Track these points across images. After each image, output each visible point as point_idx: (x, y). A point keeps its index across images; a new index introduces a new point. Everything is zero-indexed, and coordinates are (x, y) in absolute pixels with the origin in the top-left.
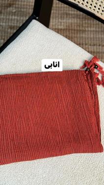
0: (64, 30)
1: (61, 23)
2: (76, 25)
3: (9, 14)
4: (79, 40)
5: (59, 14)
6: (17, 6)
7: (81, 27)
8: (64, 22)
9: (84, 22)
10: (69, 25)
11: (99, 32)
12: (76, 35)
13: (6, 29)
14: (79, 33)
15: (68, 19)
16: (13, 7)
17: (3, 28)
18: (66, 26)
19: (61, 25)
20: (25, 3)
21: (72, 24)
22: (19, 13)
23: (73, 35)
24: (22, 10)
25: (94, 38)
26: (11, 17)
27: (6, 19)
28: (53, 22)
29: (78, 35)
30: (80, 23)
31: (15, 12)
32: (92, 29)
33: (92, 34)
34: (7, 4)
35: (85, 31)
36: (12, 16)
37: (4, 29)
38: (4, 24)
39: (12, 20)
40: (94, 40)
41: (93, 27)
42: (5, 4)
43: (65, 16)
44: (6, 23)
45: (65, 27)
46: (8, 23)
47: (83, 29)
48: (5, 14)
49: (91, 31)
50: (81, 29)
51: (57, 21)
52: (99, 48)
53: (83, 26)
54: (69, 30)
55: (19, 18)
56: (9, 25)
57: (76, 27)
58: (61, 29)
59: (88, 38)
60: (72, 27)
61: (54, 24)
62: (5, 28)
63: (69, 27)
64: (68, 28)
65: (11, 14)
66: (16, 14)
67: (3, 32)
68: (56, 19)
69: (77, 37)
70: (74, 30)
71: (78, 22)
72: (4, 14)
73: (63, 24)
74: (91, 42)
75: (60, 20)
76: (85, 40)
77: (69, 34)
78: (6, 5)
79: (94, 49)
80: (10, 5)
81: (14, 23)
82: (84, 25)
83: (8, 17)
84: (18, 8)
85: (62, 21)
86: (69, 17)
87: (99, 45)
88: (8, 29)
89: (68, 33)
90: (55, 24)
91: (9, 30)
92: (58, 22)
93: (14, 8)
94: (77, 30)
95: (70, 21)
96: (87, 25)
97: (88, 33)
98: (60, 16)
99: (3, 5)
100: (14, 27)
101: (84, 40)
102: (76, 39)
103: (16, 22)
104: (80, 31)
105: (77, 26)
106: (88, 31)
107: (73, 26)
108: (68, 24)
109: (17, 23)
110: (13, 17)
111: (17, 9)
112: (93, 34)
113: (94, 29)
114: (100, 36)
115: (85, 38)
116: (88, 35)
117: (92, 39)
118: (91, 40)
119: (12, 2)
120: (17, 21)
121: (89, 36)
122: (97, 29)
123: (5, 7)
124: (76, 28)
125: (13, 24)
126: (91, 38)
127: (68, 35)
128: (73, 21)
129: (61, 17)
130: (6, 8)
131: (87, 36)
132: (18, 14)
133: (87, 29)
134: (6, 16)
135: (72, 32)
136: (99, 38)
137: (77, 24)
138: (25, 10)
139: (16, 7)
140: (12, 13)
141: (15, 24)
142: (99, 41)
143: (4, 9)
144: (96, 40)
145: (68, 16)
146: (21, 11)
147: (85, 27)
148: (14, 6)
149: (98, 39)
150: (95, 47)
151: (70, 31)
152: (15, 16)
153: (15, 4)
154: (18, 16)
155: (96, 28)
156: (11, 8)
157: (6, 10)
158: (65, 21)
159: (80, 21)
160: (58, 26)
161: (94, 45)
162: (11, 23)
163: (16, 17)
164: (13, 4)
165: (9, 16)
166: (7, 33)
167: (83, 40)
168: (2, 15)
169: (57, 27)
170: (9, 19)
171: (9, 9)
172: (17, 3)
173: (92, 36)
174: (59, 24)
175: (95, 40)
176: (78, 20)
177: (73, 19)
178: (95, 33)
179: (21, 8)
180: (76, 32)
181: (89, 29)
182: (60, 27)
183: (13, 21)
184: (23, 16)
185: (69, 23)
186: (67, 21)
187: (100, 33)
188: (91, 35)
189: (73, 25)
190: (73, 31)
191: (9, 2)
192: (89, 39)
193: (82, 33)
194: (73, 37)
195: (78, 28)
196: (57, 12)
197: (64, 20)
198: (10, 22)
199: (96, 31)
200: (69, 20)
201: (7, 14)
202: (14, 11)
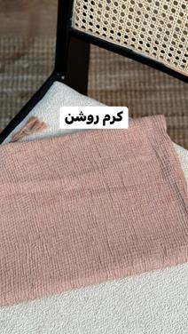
0: (116, 91)
1: (110, 79)
2: (137, 81)
3: (18, 72)
4: (144, 108)
5: (105, 64)
6: (31, 56)
7: (147, 84)
8: (115, 79)
9: (152, 75)
10: (125, 83)
11: (180, 90)
12: (138, 100)
13: (14, 99)
14: (144, 96)
15: (122, 71)
16: (23, 59)
17: (7, 96)
18: (121, 85)
19: (111, 84)
20: (45, 51)
21: (130, 80)
22: (36, 68)
23: (134, 100)
24: (41, 63)
25: (171, 101)
26: (20, 77)
27: (13, 81)
28: (96, 80)
29: (143, 99)
30: (145, 79)
31: (28, 68)
32: (167, 87)
33: (168, 96)
34: (14, 54)
35: (155, 90)
36: (23, 74)
37: (9, 99)
38: (10, 90)
39: (22, 81)
40: (172, 106)
41: (170, 83)
42: (9, 54)
43: (118, 68)
44: (12, 87)
45: (119, 87)
46: (17, 87)
47: (152, 87)
48: (11, 74)
49: (165, 90)
50: (147, 87)
51: (103, 76)
52: (183, 120)
53: (150, 83)
54: (126, 91)
55: (35, 77)
56: (18, 91)
57: (137, 84)
58: (112, 91)
59: (161, 104)
60: (130, 85)
61: (98, 82)
62: (12, 97)
63: (125, 86)
64: (123, 87)
65: (21, 71)
66: (30, 70)
67: (9, 105)
68: (101, 74)
69: (141, 103)
70: (136, 91)
71: (142, 75)
72: (8, 72)
73: (113, 81)
74: (167, 110)
75: (108, 75)
76: (157, 107)
77: (127, 98)
78: (11, 56)
79: (173, 122)
80: (18, 56)
81: (26, 87)
82: (152, 81)
83: (15, 78)
84: (33, 60)
85: (113, 76)
86: (125, 69)
87: (183, 115)
88: (16, 98)
89: (124, 96)
90: (101, 83)
91: (19, 101)
92: (106, 78)
93: (25, 61)
94: (141, 91)
95: (127, 75)
96: (157, 80)
97: (160, 94)
98: (107, 68)
99: (7, 57)
100: (27, 94)
101: (154, 108)
102: (139, 106)
103: (30, 85)
104: (146, 91)
105: (140, 82)
106: (160, 90)
107: (132, 85)
108: (123, 81)
109: (32, 87)
110: (25, 77)
111: (31, 62)
112: (171, 96)
113: (172, 86)
114: (183, 98)
115: (156, 104)
116: (161, 97)
117: (169, 105)
118: (166, 106)
119: (21, 51)
120: (32, 83)
121: (163, 99)
122: (177, 86)
123: (9, 59)
124: (138, 87)
125: (25, 90)
126: (166, 104)
127: (125, 100)
128: (132, 75)
129: (110, 70)
130: (11, 61)
131: (158, 99)
132: (33, 70)
133: (158, 87)
134: (13, 76)
135: (131, 95)
136: (181, 102)
137: (139, 79)
138: (45, 62)
139: (28, 59)
140: (23, 69)
141: (29, 89)
142: (182, 106)
143: (9, 63)
144: (177, 106)
145: (122, 67)
146: (38, 65)
147: (155, 83)
148: (26, 57)
149: (179, 104)
150: (175, 118)
151: (128, 93)
152: (28, 74)
153: (28, 54)
154: (33, 74)
155: (174, 84)
156: (21, 61)
157: (11, 65)
158: (117, 75)
159: (144, 73)
160: (106, 85)
161: (173, 115)
162: (22, 87)
163: (30, 77)
164: (23, 54)
165: (18, 75)
166: (16, 106)
167: (152, 106)
168: (6, 74)
169: (103, 88)
170: (17, 81)
171: (16, 63)
172: (31, 51)
173: (168, 99)
174: (108, 82)
175: (174, 105)
176: (141, 71)
177: (132, 72)
178: (172, 92)
179: (38, 60)
180: (138, 93)
181: (163, 87)
182: (108, 87)
183: (25, 84)
184: (42, 74)
185: (125, 79)
186: (122, 75)
187: (182, 93)
188: (166, 97)
189: (133, 81)
190: (133, 93)
191: (16, 51)
192: (164, 105)
193: (151, 95)
194: (134, 103)
195: (142, 87)
196: (103, 61)
197: (115, 74)
198: (20, 85)
199: (175, 90)
200: (124, 73)
201: (14, 72)
202: (26, 66)
